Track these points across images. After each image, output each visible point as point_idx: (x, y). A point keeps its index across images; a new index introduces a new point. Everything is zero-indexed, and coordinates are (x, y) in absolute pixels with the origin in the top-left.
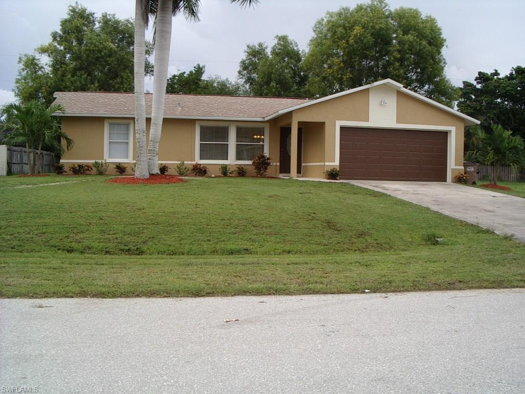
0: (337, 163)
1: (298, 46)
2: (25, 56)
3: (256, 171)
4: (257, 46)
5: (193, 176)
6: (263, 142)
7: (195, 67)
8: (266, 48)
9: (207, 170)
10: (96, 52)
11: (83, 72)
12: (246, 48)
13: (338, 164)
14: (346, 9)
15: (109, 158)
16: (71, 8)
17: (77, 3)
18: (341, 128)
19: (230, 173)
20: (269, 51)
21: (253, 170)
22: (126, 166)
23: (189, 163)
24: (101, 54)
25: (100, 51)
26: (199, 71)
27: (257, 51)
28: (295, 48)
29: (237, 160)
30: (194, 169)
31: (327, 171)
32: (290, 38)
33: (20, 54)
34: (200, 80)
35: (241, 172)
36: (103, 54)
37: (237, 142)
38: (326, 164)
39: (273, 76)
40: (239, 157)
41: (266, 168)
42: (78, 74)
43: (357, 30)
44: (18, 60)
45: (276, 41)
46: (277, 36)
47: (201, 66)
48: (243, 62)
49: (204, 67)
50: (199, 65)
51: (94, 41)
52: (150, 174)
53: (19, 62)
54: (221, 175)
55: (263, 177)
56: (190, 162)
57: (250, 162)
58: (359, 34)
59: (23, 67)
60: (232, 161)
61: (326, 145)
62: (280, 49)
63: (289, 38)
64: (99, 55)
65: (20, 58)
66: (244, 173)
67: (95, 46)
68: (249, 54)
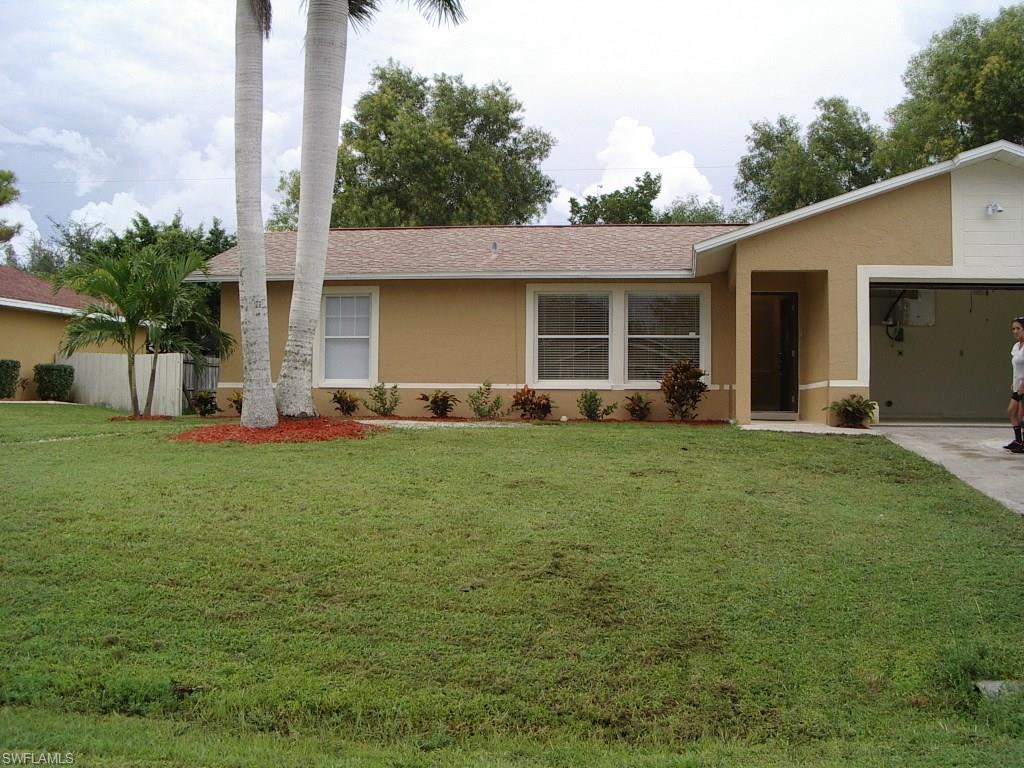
0: (862, 381)
1: (872, 122)
2: (290, 174)
3: (670, 405)
4: (777, 126)
5: (516, 420)
6: (698, 334)
7: (638, 180)
8: (796, 128)
9: (552, 404)
10: (412, 154)
11: (386, 197)
12: (750, 132)
13: (868, 385)
14: (971, 22)
15: (326, 378)
16: (377, 72)
17: (391, 60)
18: (872, 285)
19: (606, 412)
20: (803, 135)
21: (660, 404)
22: (357, 395)
23: (506, 387)
24: (422, 159)
25: (419, 152)
26: (650, 186)
27: (777, 137)
28: (864, 126)
29: (630, 378)
30: (517, 403)
31: (835, 404)
32: (852, 105)
33: (282, 172)
34: (649, 208)
35: (638, 410)
36: (426, 157)
37: (630, 333)
38: (834, 383)
39: (801, 186)
40: (634, 372)
41: (695, 399)
42: (376, 202)
43: (993, 63)
44: (280, 184)
45: (819, 113)
46: (822, 101)
47: (653, 177)
48: (745, 162)
49: (659, 178)
50: (648, 175)
51: (407, 131)
52: (280, 415)
53: (280, 187)
54: (580, 416)
55: (686, 422)
56: (513, 386)
57: (655, 384)
58: (996, 72)
59: (289, 197)
60: (617, 381)
61: (831, 332)
62: (827, 129)
63: (850, 104)
64: (418, 160)
65: (282, 180)
66: (646, 412)
67: (410, 141)
68: (758, 144)
